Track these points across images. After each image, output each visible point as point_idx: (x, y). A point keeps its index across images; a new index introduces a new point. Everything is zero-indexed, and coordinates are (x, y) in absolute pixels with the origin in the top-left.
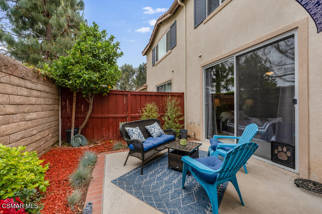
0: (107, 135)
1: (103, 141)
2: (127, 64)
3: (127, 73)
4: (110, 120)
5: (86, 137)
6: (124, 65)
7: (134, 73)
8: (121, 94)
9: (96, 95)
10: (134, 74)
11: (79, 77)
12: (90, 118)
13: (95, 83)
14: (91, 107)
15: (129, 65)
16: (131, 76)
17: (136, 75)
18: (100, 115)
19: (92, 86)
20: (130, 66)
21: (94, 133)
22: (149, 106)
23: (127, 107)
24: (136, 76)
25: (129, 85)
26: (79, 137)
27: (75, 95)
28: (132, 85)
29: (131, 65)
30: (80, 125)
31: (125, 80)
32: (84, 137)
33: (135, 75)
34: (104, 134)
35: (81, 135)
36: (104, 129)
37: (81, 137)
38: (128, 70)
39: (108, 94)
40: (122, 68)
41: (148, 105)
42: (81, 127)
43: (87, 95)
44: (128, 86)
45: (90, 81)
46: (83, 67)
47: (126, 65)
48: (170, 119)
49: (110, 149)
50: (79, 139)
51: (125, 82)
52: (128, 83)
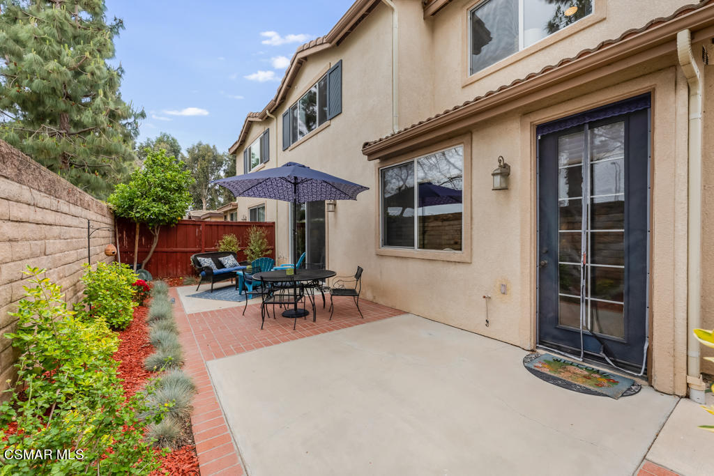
0: (175, 273)
1: (171, 278)
2: (204, 143)
3: (205, 164)
4: (179, 255)
5: (150, 272)
6: (196, 145)
7: (220, 164)
8: (193, 225)
9: (163, 226)
10: (221, 166)
11: (148, 210)
12: (154, 252)
13: (164, 215)
14: (156, 240)
15: (208, 146)
16: (213, 170)
17: (225, 167)
18: (166, 249)
19: (161, 218)
20: (212, 147)
21: (157, 270)
22: (228, 238)
23: (200, 240)
24: (224, 170)
25: (209, 189)
26: (143, 272)
27: (138, 226)
28: (216, 191)
29: (214, 146)
30: (144, 260)
31: (198, 177)
32: (148, 272)
33: (222, 169)
34: (171, 271)
35: (144, 270)
36: (170, 265)
37: (145, 273)
38: (206, 157)
39: (176, 224)
40: (190, 151)
41: (226, 237)
42: (145, 262)
43: (153, 227)
44: (205, 192)
45: (160, 213)
46: (151, 199)
47: (200, 144)
48: (253, 253)
49: (181, 284)
50: (143, 274)
51: (200, 184)
52: (206, 185)
